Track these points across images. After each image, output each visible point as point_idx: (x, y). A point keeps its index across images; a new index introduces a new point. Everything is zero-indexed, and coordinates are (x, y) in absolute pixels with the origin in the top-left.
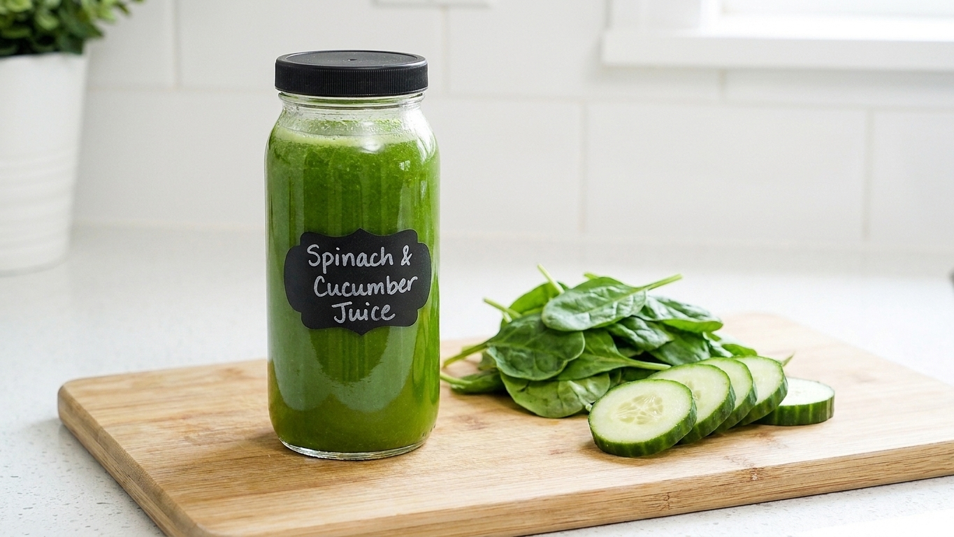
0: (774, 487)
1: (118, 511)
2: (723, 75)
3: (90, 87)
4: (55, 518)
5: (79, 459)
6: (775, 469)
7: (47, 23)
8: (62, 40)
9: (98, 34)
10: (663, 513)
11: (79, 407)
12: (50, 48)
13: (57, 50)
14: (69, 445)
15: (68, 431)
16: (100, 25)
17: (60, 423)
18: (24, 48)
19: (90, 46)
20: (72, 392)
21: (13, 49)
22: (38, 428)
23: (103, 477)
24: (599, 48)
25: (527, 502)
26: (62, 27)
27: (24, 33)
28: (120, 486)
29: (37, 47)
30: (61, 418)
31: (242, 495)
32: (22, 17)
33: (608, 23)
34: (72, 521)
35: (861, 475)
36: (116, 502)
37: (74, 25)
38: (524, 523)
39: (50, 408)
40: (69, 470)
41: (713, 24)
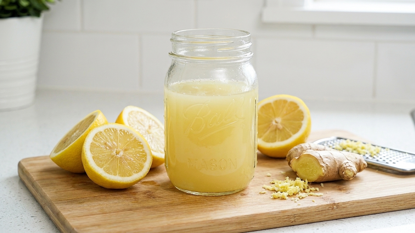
0: (344, 212)
1: (40, 221)
2: (314, 27)
3: (44, 31)
4: (11, 223)
5: (25, 195)
6: (344, 203)
7: (25, 3)
8: (31, 11)
9: (47, 9)
10: (292, 224)
11: (26, 172)
13: (29, 15)
14: (22, 188)
15: (22, 182)
16: (49, 5)
17: (19, 178)
18: (14, 14)
19: (43, 14)
20: (23, 164)
22: (9, 180)
23: (35, 204)
24: (261, 15)
26: (30, 6)
27: (14, 8)
28: (42, 208)
29: (20, 14)
30: (19, 175)
34: (18, 225)
35: (385, 206)
36: (40, 216)
37: (36, 4)
38: (227, 229)
39: (15, 171)
40: (20, 201)
41: (310, 6)
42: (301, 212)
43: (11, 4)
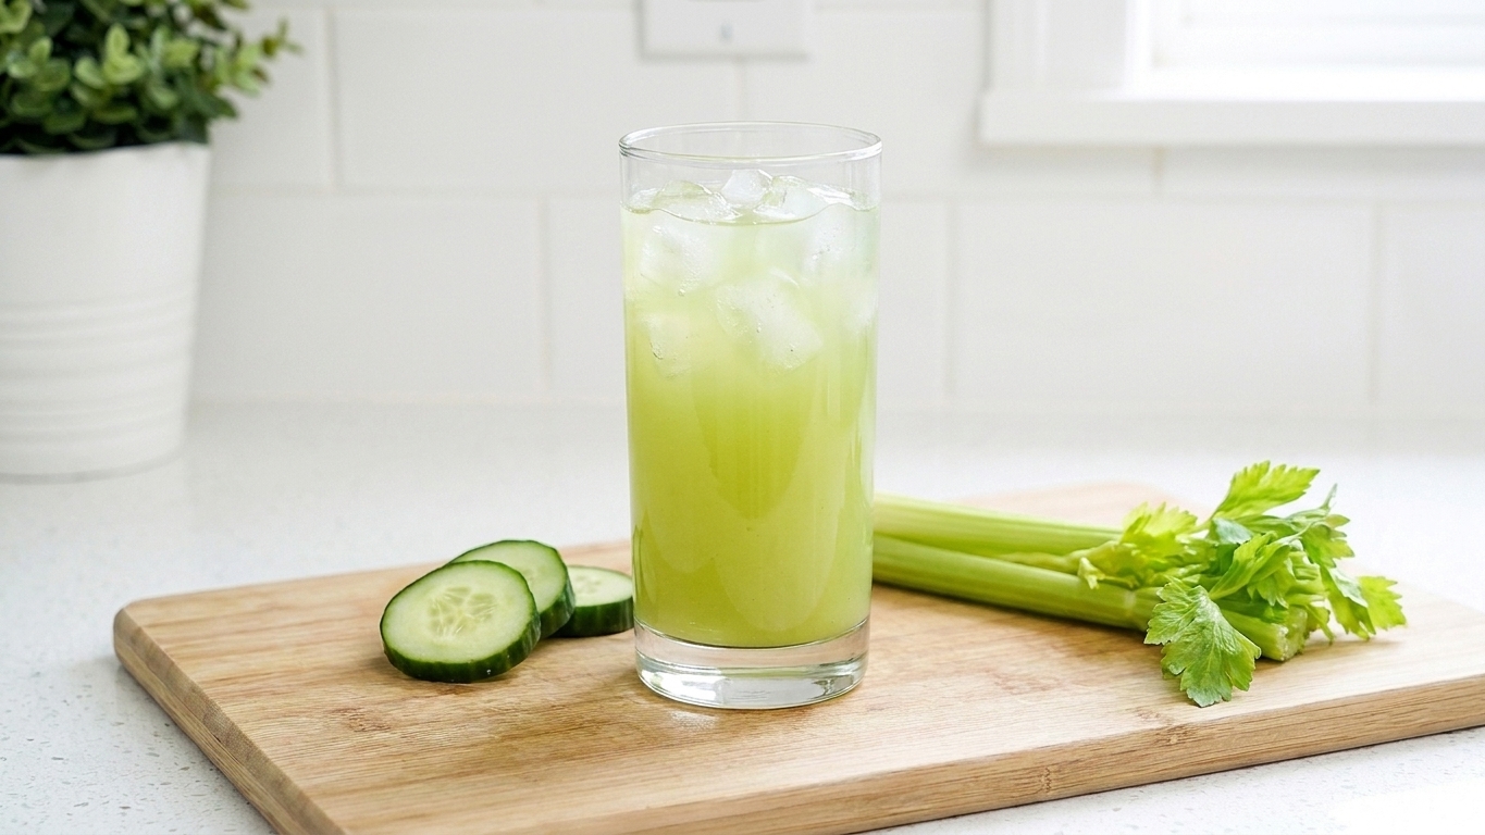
0: (1212, 754)
2: (1159, 159)
3: (215, 193)
7: (164, 98)
8: (180, 123)
9: (226, 110)
10: (1041, 796)
12: (164, 135)
13: (174, 138)
15: (126, 672)
17: (117, 663)
18: (126, 138)
19: (219, 128)
20: (140, 619)
21: (111, 139)
24: (975, 120)
25: (834, 784)
26: (180, 105)
27: (128, 114)
29: (145, 134)
30: (119, 656)
31: (411, 783)
32: (124, 91)
33: (986, 81)
37: (198, 101)
41: (1142, 82)
42: (1068, 757)
43: (116, 101)
